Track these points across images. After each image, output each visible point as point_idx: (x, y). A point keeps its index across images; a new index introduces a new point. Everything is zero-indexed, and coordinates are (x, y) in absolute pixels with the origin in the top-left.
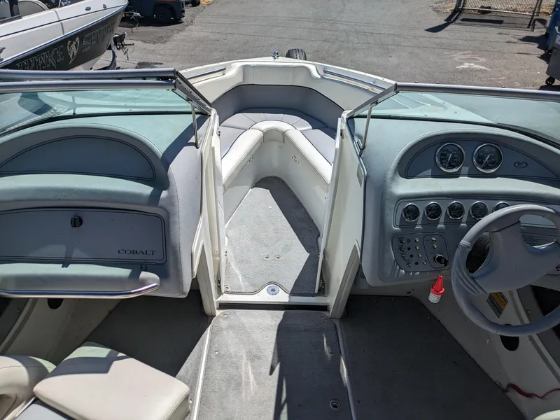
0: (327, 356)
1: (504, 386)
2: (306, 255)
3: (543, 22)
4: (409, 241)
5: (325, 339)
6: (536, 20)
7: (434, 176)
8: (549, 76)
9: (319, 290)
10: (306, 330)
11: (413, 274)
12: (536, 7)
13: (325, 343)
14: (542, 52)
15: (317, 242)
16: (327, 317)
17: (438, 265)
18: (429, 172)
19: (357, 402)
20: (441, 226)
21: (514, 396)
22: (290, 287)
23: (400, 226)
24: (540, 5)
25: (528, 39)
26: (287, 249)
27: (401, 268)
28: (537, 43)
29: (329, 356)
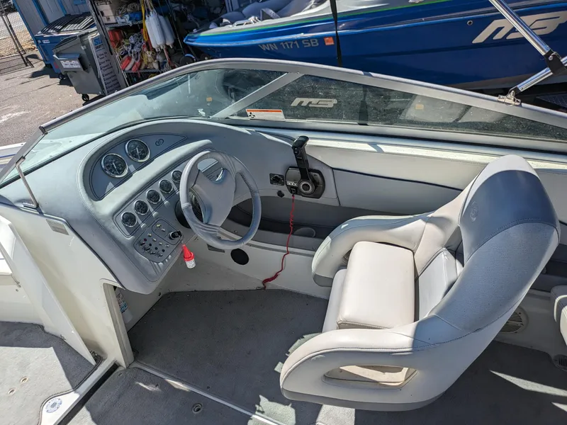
0: (156, 392)
1: (262, 286)
2: (50, 352)
3: (35, 57)
4: (145, 240)
5: (141, 384)
6: (27, 57)
7: (117, 185)
8: (81, 95)
9: (96, 360)
10: (119, 398)
11: (168, 260)
12: (17, 48)
13: (144, 386)
14: (58, 80)
15: (47, 333)
16: (125, 370)
17: (177, 239)
18: (111, 185)
19: (207, 389)
20: (154, 214)
21: (270, 285)
22: (67, 385)
23: (131, 234)
24: (19, 44)
25: (35, 75)
26: (23, 365)
27: (158, 263)
28: (47, 74)
29: (157, 389)
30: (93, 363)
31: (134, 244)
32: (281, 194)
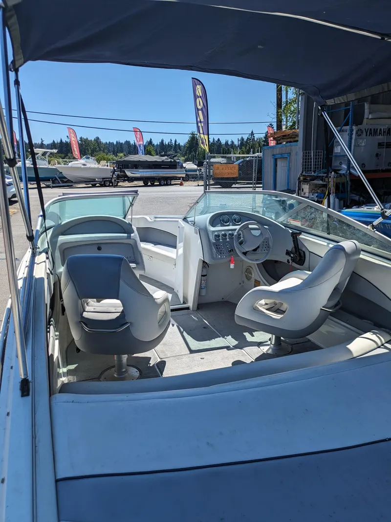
4: (219, 245)
7: (221, 226)
16: (191, 312)
17: (231, 253)
20: (228, 240)
23: (215, 240)
27: (219, 255)
30: (182, 303)
31: (214, 244)
32: (288, 261)
